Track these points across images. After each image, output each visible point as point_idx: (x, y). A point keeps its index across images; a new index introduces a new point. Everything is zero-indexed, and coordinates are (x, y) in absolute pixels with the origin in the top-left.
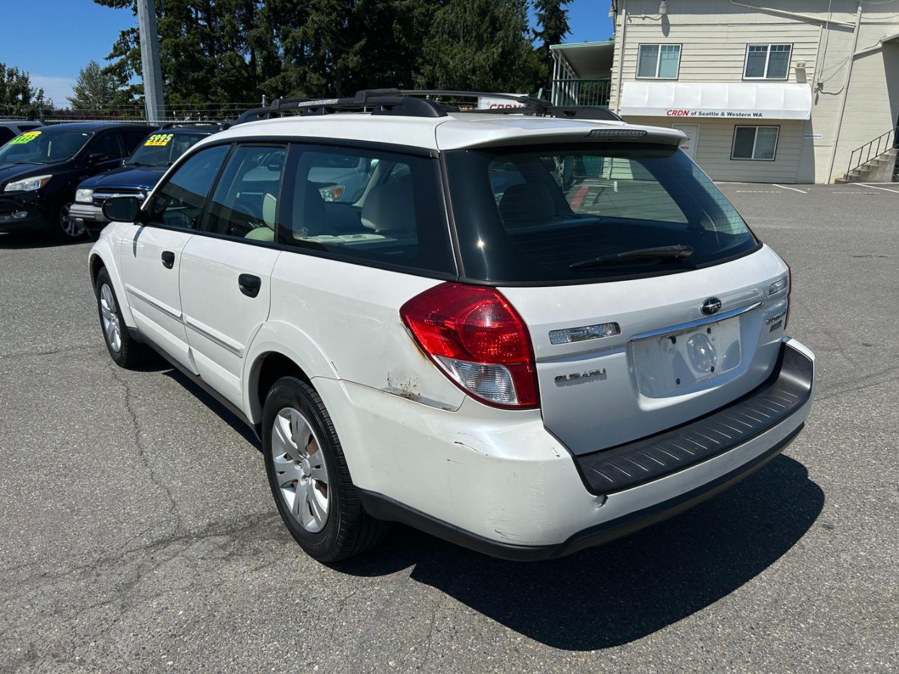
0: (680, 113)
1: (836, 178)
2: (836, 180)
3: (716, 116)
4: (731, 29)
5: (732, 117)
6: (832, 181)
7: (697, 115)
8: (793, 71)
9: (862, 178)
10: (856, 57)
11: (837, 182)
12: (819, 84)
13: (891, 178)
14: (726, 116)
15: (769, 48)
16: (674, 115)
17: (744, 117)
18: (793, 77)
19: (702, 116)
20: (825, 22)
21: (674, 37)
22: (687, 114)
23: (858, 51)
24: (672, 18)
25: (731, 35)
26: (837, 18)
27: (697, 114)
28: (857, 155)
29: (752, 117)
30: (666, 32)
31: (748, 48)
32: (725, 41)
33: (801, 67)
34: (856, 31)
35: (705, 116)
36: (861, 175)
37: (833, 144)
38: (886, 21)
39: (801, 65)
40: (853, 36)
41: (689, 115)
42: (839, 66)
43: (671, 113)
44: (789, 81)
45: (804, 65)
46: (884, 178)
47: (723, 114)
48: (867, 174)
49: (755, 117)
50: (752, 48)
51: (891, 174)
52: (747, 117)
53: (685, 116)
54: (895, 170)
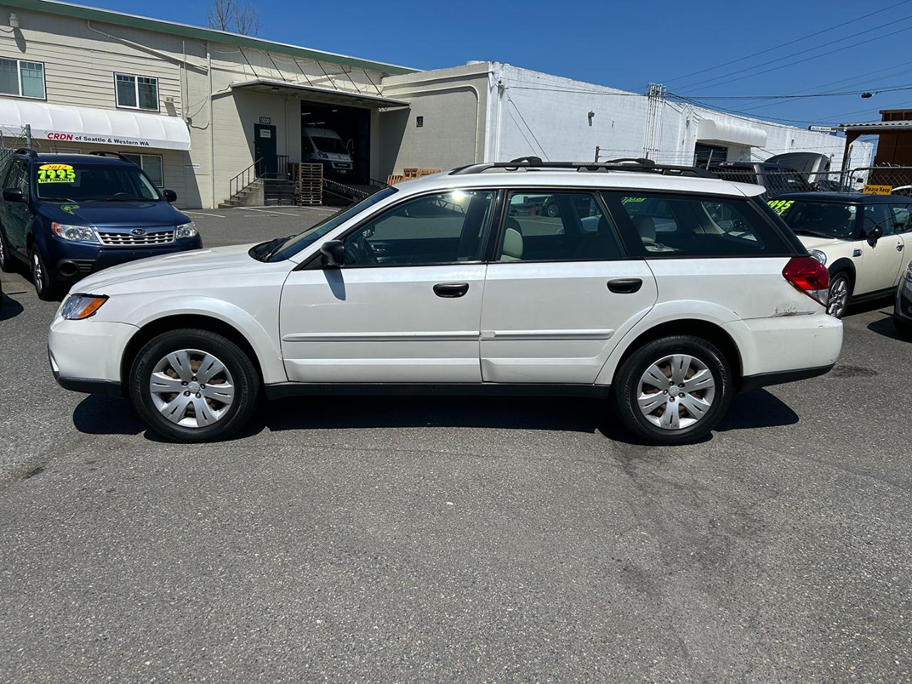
0: (63, 137)
1: (220, 203)
2: (219, 205)
3: (102, 142)
4: (93, 55)
5: (119, 144)
6: (217, 207)
7: (83, 140)
8: (162, 104)
9: (243, 203)
10: (214, 98)
11: (220, 206)
12: (188, 119)
13: (263, 203)
14: (113, 143)
15: (136, 79)
16: (56, 139)
17: (132, 145)
18: (164, 109)
19: (87, 141)
20: (182, 62)
21: (32, 54)
22: (71, 139)
23: (215, 93)
24: (27, 34)
25: (94, 61)
26: (191, 60)
27: (82, 138)
28: (234, 183)
29: (139, 145)
30: (23, 49)
31: (116, 76)
32: (90, 66)
33: (170, 101)
34: (209, 73)
35: (91, 142)
36: (238, 200)
37: (211, 173)
38: (230, 69)
39: (170, 99)
40: (207, 78)
41: (74, 140)
42: (202, 104)
43: (53, 136)
44: (161, 114)
45: (172, 100)
46: (259, 203)
47: (109, 141)
48: (245, 199)
49: (142, 146)
50: (119, 77)
51: (263, 200)
52: (134, 145)
53: (69, 140)
54: (265, 196)
